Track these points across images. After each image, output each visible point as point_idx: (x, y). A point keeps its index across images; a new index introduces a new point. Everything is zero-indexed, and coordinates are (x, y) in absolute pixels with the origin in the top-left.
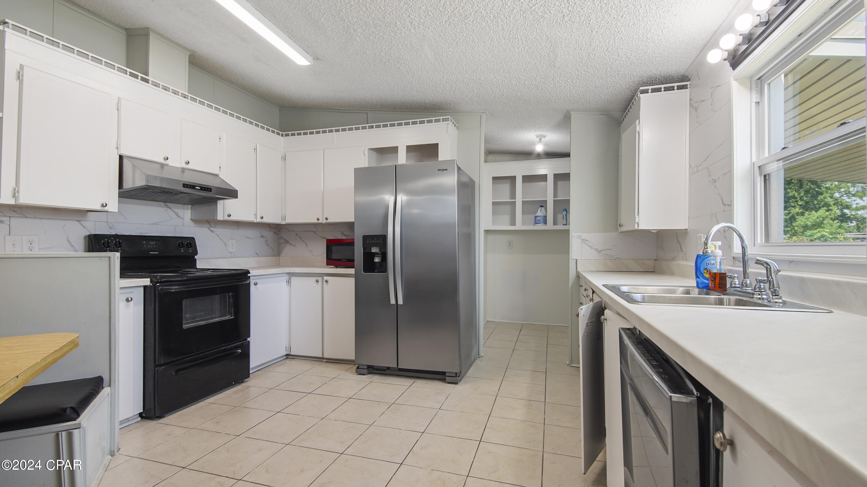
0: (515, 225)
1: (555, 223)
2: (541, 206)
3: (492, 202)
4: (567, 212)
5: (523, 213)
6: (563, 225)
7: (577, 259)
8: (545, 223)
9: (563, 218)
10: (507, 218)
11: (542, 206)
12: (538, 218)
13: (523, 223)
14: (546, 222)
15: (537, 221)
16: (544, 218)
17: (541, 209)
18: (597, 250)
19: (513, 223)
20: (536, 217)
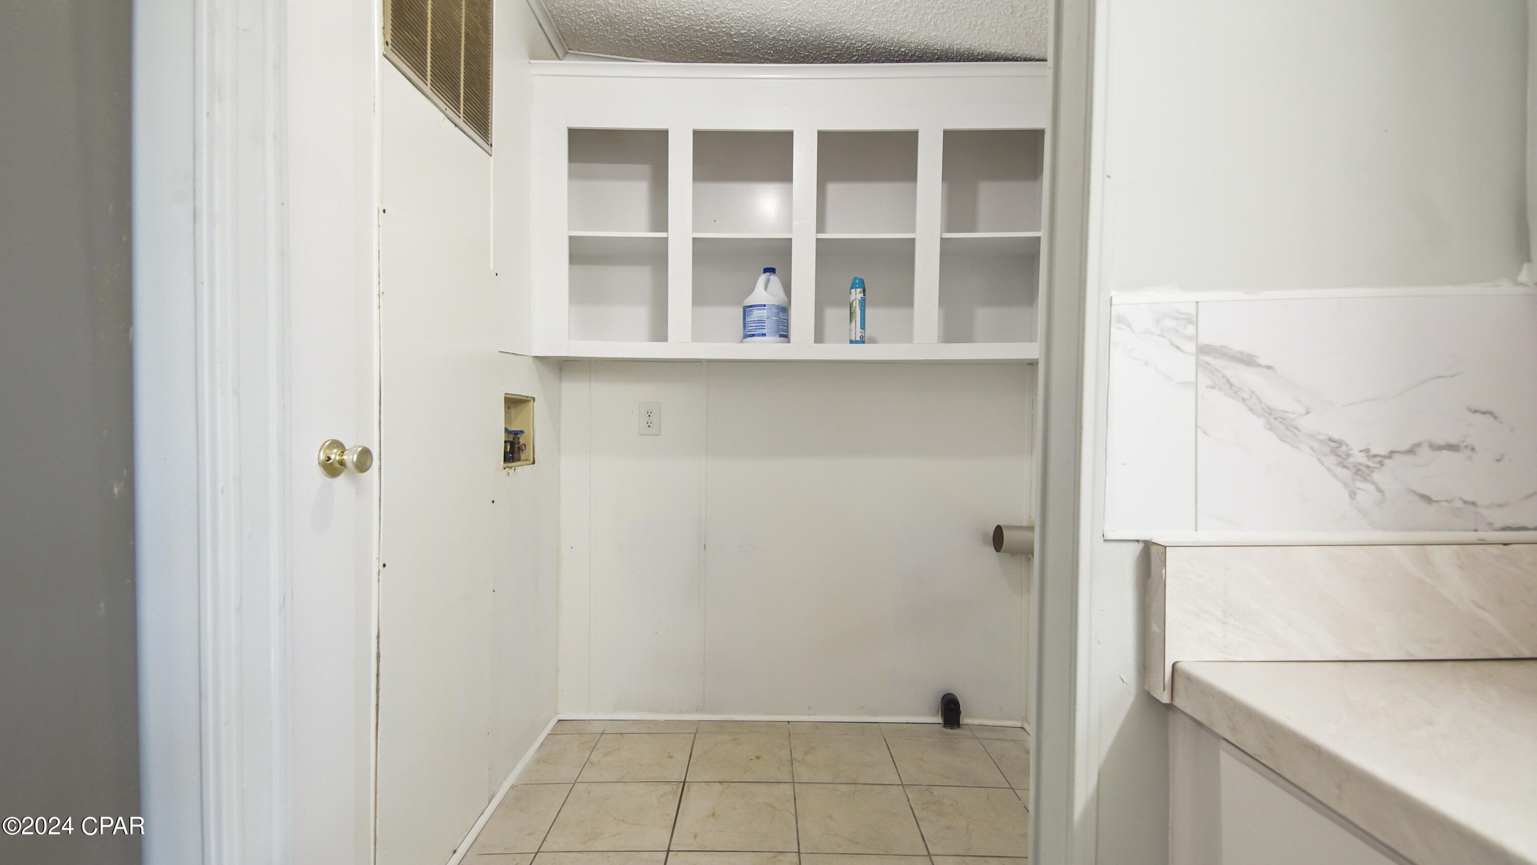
0: (665, 339)
1: (819, 338)
2: (766, 270)
3: (571, 238)
4: (864, 291)
5: (699, 298)
6: (851, 342)
7: (1148, 546)
8: (785, 335)
9: (852, 314)
10: (639, 315)
11: (770, 270)
12: (756, 314)
13: (698, 336)
14: (787, 330)
15: (751, 327)
16: (777, 315)
17: (768, 281)
18: (1336, 447)
19: (660, 332)
20: (747, 310)
